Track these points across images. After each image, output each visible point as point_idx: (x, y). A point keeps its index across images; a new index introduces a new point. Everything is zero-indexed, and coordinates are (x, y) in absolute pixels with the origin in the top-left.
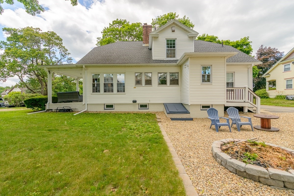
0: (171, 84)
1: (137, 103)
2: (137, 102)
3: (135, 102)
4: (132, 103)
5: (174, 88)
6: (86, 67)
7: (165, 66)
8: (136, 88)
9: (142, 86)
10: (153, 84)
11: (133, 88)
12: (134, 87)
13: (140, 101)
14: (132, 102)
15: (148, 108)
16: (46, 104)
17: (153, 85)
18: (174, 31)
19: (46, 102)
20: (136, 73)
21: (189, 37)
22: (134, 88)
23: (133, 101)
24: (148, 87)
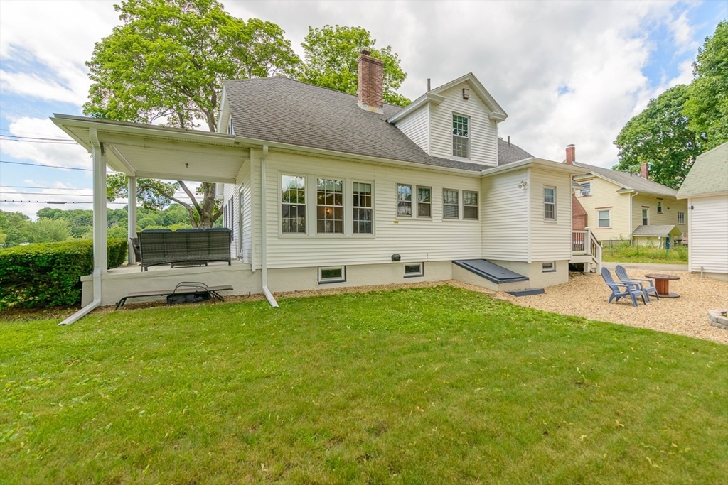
0: (465, 217)
1: (401, 262)
2: (401, 258)
3: (396, 258)
4: (391, 262)
5: (471, 225)
6: (271, 150)
7: (461, 176)
8: (399, 223)
9: (410, 218)
10: (433, 215)
11: (393, 223)
12: (395, 220)
13: (408, 259)
14: (391, 259)
15: (422, 274)
16: (83, 278)
17: (433, 218)
18: (467, 99)
19: (88, 270)
20: (399, 184)
21: (490, 119)
22: (395, 222)
23: (392, 257)
24: (424, 223)
